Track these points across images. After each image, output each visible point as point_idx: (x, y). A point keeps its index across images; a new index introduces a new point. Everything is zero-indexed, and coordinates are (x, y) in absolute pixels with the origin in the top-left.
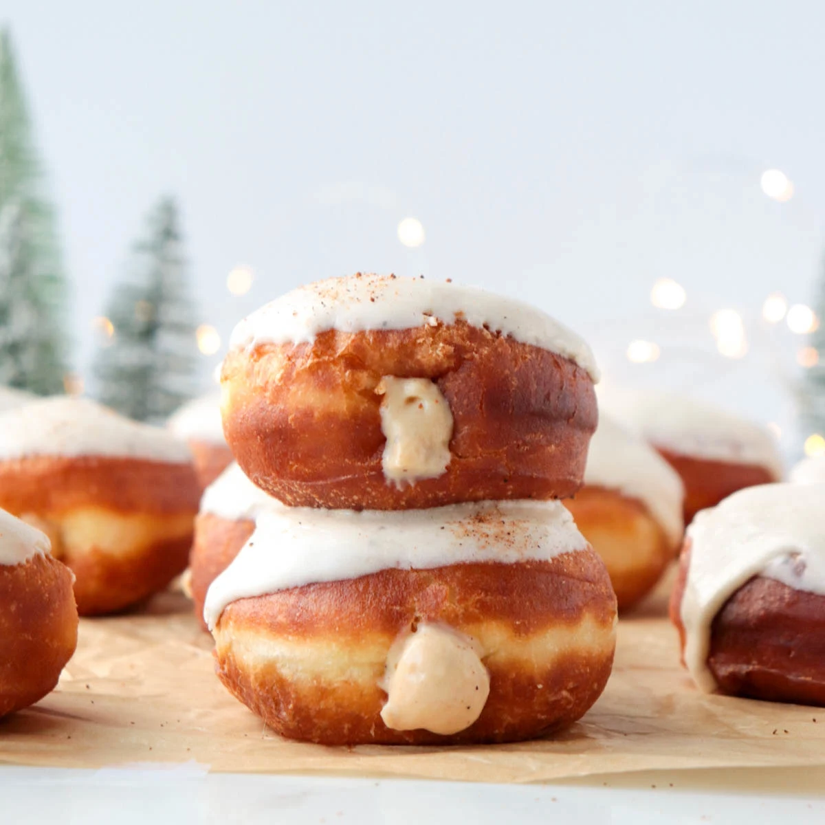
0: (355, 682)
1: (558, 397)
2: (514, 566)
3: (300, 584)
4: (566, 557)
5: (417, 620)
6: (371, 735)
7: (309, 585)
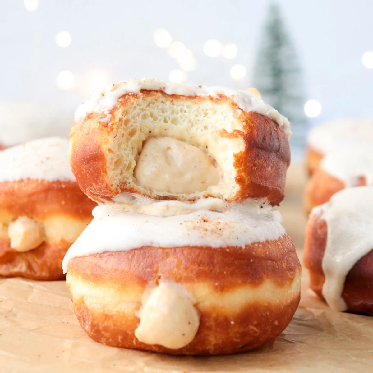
0: (123, 313)
1: (270, 139)
2: (219, 250)
3: (99, 252)
4: (256, 245)
5: (159, 277)
6: (133, 343)
7: (104, 252)
